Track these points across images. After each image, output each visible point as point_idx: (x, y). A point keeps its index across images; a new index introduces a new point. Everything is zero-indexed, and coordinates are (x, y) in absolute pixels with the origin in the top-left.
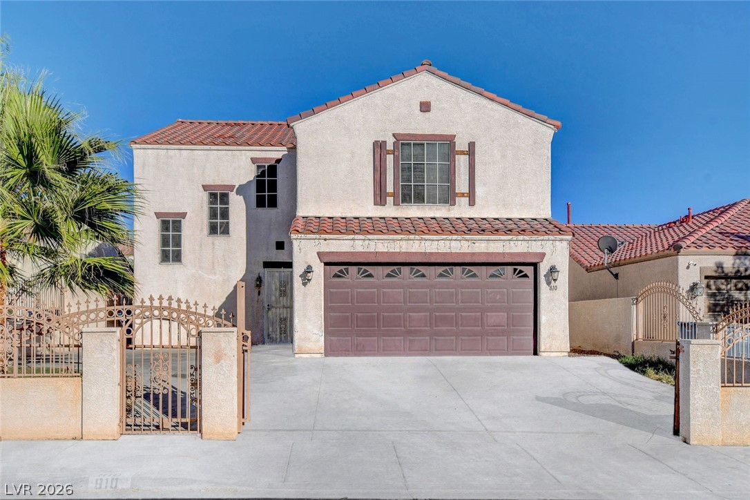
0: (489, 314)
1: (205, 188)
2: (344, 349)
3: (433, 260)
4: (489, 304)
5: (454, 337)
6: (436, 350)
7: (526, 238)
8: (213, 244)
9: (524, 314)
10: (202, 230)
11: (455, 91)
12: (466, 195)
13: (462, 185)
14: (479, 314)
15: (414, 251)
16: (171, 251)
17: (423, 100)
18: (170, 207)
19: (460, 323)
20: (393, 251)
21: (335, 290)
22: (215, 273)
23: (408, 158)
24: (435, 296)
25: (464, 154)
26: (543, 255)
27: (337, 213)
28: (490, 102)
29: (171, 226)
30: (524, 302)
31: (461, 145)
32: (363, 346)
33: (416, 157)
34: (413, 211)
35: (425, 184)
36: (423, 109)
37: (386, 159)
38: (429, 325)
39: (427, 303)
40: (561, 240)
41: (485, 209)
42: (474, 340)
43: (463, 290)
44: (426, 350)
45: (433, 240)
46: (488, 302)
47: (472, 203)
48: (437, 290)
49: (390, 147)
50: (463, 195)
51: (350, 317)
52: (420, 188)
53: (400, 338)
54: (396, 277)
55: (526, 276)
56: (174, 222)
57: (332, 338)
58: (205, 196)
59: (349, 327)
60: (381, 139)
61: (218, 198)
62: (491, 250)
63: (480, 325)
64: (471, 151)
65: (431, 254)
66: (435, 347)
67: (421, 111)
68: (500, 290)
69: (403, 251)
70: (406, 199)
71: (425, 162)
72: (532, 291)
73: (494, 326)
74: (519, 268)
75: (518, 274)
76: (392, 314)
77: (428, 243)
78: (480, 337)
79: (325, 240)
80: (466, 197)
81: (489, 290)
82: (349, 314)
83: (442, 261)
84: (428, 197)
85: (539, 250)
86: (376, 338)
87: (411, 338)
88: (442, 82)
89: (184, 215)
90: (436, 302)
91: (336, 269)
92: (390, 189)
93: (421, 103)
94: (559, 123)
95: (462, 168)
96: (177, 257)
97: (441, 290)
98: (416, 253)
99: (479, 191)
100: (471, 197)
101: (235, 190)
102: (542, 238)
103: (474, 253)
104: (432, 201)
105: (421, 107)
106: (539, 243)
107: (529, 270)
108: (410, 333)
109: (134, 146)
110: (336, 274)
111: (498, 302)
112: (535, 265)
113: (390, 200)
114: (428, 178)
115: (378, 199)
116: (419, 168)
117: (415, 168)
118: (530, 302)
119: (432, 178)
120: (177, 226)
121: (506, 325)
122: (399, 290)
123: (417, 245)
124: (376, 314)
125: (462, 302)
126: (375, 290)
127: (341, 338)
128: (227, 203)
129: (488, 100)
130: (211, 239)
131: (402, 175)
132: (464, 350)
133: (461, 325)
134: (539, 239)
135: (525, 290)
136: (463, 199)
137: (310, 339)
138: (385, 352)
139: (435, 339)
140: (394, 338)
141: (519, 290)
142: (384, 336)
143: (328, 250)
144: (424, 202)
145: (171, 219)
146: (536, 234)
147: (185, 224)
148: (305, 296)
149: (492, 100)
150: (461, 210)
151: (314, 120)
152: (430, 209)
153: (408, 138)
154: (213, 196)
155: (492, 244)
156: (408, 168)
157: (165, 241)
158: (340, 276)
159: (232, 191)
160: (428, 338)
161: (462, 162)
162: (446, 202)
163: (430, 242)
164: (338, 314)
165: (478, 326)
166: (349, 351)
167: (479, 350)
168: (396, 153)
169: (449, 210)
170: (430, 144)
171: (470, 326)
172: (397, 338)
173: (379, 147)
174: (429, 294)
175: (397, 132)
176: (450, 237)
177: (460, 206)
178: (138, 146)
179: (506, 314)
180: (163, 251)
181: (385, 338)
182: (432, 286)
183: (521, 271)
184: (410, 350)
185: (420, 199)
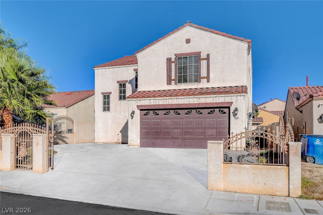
0: (207, 130)
1: (118, 82)
2: (148, 144)
3: (182, 107)
4: (208, 126)
5: (192, 140)
6: (184, 146)
7: (223, 95)
8: (120, 103)
9: (224, 130)
10: (117, 98)
11: (201, 32)
12: (205, 78)
13: (204, 73)
14: (203, 130)
15: (174, 103)
16: (106, 107)
17: (187, 38)
18: (106, 90)
19: (195, 134)
20: (166, 104)
21: (144, 121)
22: (121, 115)
23: (180, 64)
24: (184, 123)
25: (205, 60)
26: (232, 103)
27: (152, 89)
28: (217, 35)
29: (106, 97)
30: (224, 125)
31: (204, 55)
32: (155, 143)
33: (184, 63)
34: (183, 86)
35: (188, 74)
36: (187, 42)
37: (171, 65)
38: (181, 135)
39: (181, 125)
40: (240, 96)
41: (214, 83)
42: (200, 142)
43: (196, 120)
44: (180, 146)
45: (182, 99)
46: (207, 125)
47: (208, 81)
48: (185, 120)
49: (173, 60)
50: (204, 78)
51: (150, 132)
52: (186, 76)
53: (169, 140)
54: (168, 115)
55: (225, 113)
56: (107, 96)
57: (143, 140)
58: (118, 85)
59: (149, 135)
60: (169, 57)
61: (122, 85)
62: (207, 102)
63: (203, 135)
64: (208, 58)
65: (181, 104)
66: (184, 144)
67: (186, 43)
68: (213, 119)
69: (170, 104)
70: (180, 81)
71: (188, 65)
72: (228, 120)
73: (210, 136)
74: (222, 109)
75: (221, 112)
76: (167, 130)
77: (180, 100)
78: (203, 141)
79: (140, 100)
80: (206, 78)
81: (208, 120)
82: (150, 130)
83: (186, 108)
84: (189, 80)
85: (230, 101)
86: (160, 140)
87: (174, 140)
88: (195, 29)
89: (110, 93)
90: (184, 125)
91: (145, 112)
92: (173, 77)
93: (186, 39)
94: (249, 40)
95: (204, 66)
96: (108, 109)
97: (187, 120)
98: (175, 104)
99: (211, 75)
100: (208, 78)
101: (128, 82)
102: (231, 95)
103: (200, 103)
104: (191, 81)
105: (186, 41)
106: (230, 97)
107: (226, 110)
108: (173, 138)
109: (95, 68)
110: (145, 114)
111: (212, 125)
112: (229, 108)
113: (173, 82)
114: (189, 71)
115: (168, 82)
116: (185, 68)
117: (183, 68)
118: (227, 125)
119: (191, 71)
120: (108, 97)
121: (215, 135)
122: (169, 120)
123: (176, 101)
124: (160, 130)
125: (195, 125)
126: (160, 120)
127: (147, 140)
128: (125, 88)
129: (216, 34)
130: (119, 101)
131: (178, 71)
132: (196, 146)
133: (195, 135)
134: (229, 95)
135: (224, 119)
136: (204, 79)
137: (134, 140)
138: (164, 146)
139: (184, 141)
140: (167, 140)
141: (221, 119)
142: (163, 139)
143: (140, 105)
144: (187, 82)
145: (106, 95)
146: (228, 94)
147: (111, 96)
148: (132, 123)
149: (217, 34)
150: (203, 84)
151: (144, 52)
152: (190, 85)
153: (181, 55)
154: (121, 85)
155: (208, 99)
156: (181, 68)
157: (104, 103)
158: (146, 115)
159: (127, 83)
160: (181, 140)
161: (204, 63)
162: (197, 81)
163: (181, 99)
164: (146, 130)
165: (203, 136)
166: (149, 145)
167: (203, 146)
168: (176, 62)
169: (198, 85)
170: (190, 57)
171: (200, 136)
172: (168, 140)
173: (169, 60)
174: (181, 122)
175: (176, 53)
176: (189, 97)
177: (203, 82)
178: (96, 68)
179: (215, 130)
180: (104, 107)
181: (163, 140)
182: (183, 118)
183: (222, 111)
184: (173, 146)
185: (185, 81)
